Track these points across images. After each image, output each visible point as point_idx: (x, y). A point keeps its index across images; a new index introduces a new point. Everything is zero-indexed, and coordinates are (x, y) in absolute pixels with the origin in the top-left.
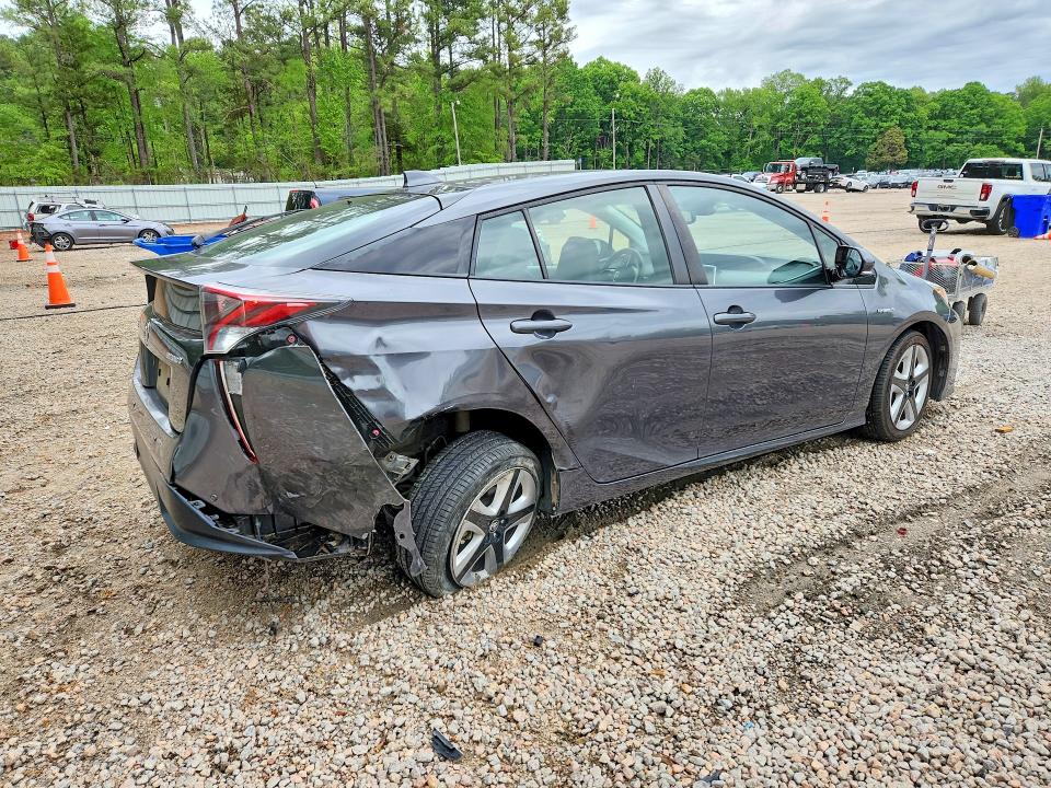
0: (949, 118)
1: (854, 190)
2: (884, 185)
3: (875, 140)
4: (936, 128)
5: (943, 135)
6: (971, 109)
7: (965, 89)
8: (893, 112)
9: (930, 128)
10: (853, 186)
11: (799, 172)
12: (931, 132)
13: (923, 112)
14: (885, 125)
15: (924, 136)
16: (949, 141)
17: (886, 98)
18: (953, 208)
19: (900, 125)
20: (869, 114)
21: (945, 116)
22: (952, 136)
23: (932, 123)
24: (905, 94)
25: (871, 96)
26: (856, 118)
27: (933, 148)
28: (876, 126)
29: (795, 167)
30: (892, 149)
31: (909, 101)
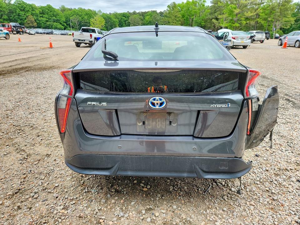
0: (45, 14)
1: (31, 34)
2: (38, 33)
3: (26, 19)
4: (42, 17)
5: (45, 19)
6: (50, 12)
7: (47, 6)
8: (28, 11)
9: (40, 17)
10: (31, 33)
11: (13, 28)
12: (41, 18)
13: (38, 12)
14: (27, 14)
15: (39, 19)
16: (47, 21)
17: (25, 6)
18: (84, 40)
19: (32, 15)
20: (21, 10)
21: (44, 14)
22: (47, 20)
23: (41, 15)
24: (30, 5)
25: (20, 4)
26: (17, 11)
27: (43, 23)
28: (25, 15)
29: (11, 26)
30: (32, 22)
31: (32, 8)
